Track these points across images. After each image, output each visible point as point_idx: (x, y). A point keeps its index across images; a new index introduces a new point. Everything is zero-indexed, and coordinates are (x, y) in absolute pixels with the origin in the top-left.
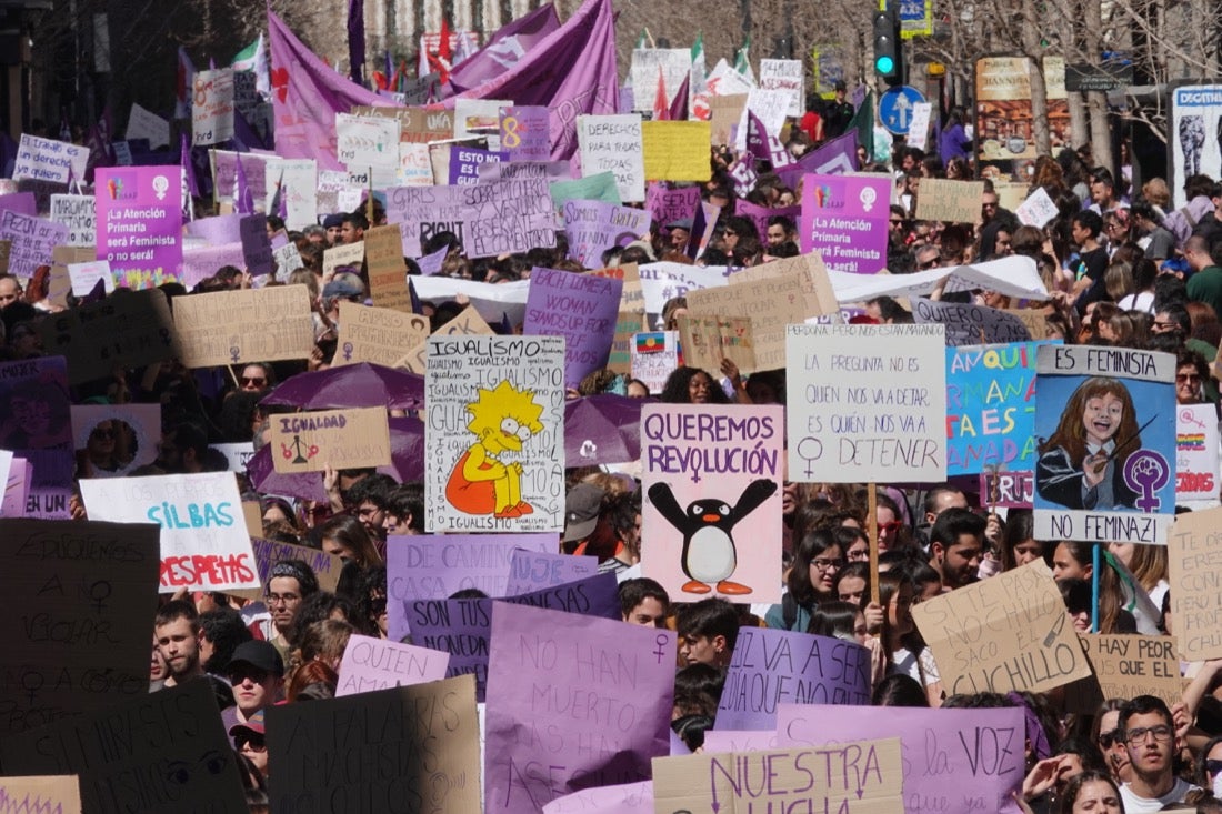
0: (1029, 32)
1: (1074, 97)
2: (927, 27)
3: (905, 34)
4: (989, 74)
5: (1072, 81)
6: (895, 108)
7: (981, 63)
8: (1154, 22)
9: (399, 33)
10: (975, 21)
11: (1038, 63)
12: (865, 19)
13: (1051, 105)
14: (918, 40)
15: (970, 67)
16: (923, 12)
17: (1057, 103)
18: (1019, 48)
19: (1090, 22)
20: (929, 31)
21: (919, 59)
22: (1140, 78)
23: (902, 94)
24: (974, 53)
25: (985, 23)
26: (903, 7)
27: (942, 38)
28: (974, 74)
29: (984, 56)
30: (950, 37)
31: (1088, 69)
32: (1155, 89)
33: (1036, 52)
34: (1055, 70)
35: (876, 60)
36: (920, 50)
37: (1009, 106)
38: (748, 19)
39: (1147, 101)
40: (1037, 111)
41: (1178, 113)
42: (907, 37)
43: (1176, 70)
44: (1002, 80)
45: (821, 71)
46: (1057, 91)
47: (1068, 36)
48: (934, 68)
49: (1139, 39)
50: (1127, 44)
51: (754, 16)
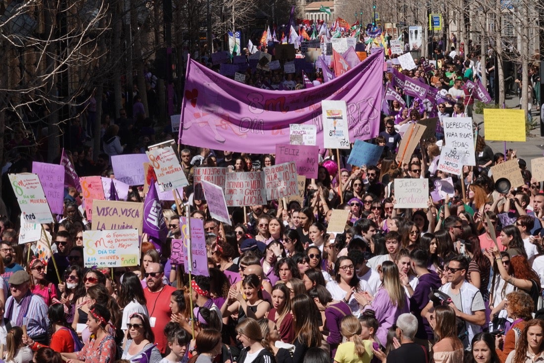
0: (391, 19)
2: (379, 19)
3: (376, 20)
4: (386, 25)
5: (396, 26)
11: (392, 24)
12: (371, 18)
13: (394, 29)
14: (378, 21)
18: (390, 22)
19: (399, 19)
22: (405, 25)
23: (375, 27)
24: (384, 22)
26: (376, 17)
27: (380, 20)
29: (386, 23)
30: (382, 20)
31: (399, 24)
32: (407, 27)
33: (392, 22)
34: (394, 25)
37: (389, 29)
39: (406, 28)
41: (410, 30)
43: (409, 25)
44: (388, 26)
46: (395, 27)
47: (396, 20)
48: (379, 24)
49: (405, 20)
50: (403, 21)
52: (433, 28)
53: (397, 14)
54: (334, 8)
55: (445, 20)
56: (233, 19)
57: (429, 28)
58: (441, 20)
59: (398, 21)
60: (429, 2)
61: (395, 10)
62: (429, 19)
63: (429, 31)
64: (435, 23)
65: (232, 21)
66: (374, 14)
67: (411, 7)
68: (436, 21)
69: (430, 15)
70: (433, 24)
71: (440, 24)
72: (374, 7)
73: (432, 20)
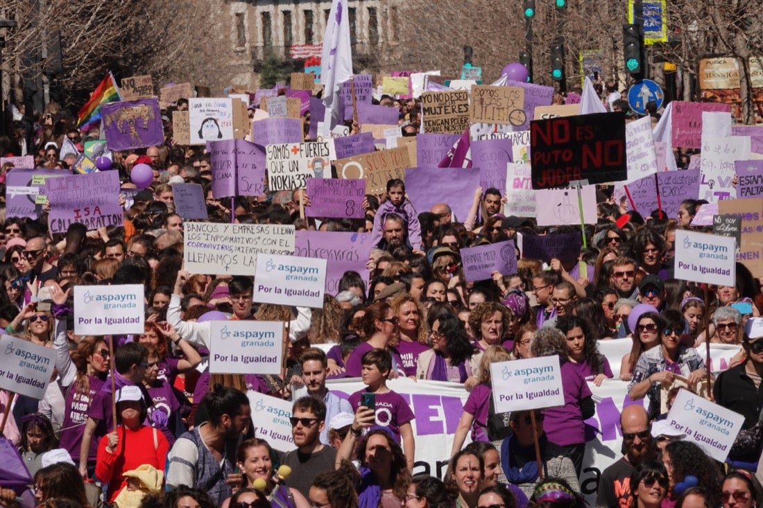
0: (737, 39)
2: (664, 38)
3: (648, 41)
4: (709, 70)
6: (639, 96)
7: (702, 62)
9: (274, 44)
10: (698, 31)
11: (745, 62)
12: (619, 30)
14: (658, 45)
15: (694, 65)
16: (661, 26)
18: (731, 51)
20: (664, 40)
21: (658, 60)
23: (644, 85)
24: (697, 56)
25: (706, 32)
26: (646, 21)
27: (674, 43)
28: (698, 70)
29: (705, 57)
30: (681, 42)
33: (744, 53)
34: (758, 67)
35: (627, 60)
36: (658, 53)
37: (723, 93)
38: (531, 31)
40: (746, 96)
42: (649, 43)
44: (719, 74)
45: (584, 69)
46: (758, 81)
48: (668, 66)
51: (535, 30)
66: (639, 9)
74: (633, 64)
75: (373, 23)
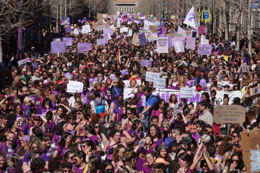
1: (179, 19)
2: (166, 12)
3: (165, 13)
4: (172, 16)
8: (186, 13)
11: (176, 16)
12: (161, 11)
14: (166, 13)
17: (177, 19)
18: (174, 14)
21: (166, 15)
23: (164, 18)
25: (171, 12)
27: (168, 13)
28: (170, 16)
31: (180, 16)
33: (176, 15)
34: (177, 16)
37: (173, 19)
40: (176, 20)
45: (157, 16)
46: (177, 18)
47: (179, 13)
48: (167, 16)
49: (185, 14)
50: (184, 14)
52: (204, 20)
53: (180, 9)
54: (136, 3)
55: (212, 15)
56: (66, 9)
57: (201, 20)
58: (210, 15)
59: (180, 14)
60: (202, 2)
61: (178, 6)
62: (201, 14)
63: (201, 22)
64: (205, 17)
65: (65, 10)
66: (164, 9)
67: (189, 5)
68: (207, 16)
69: (202, 11)
70: (204, 18)
71: (209, 18)
72: (164, 4)
73: (203, 15)
74: (163, 15)
75: (133, 9)
